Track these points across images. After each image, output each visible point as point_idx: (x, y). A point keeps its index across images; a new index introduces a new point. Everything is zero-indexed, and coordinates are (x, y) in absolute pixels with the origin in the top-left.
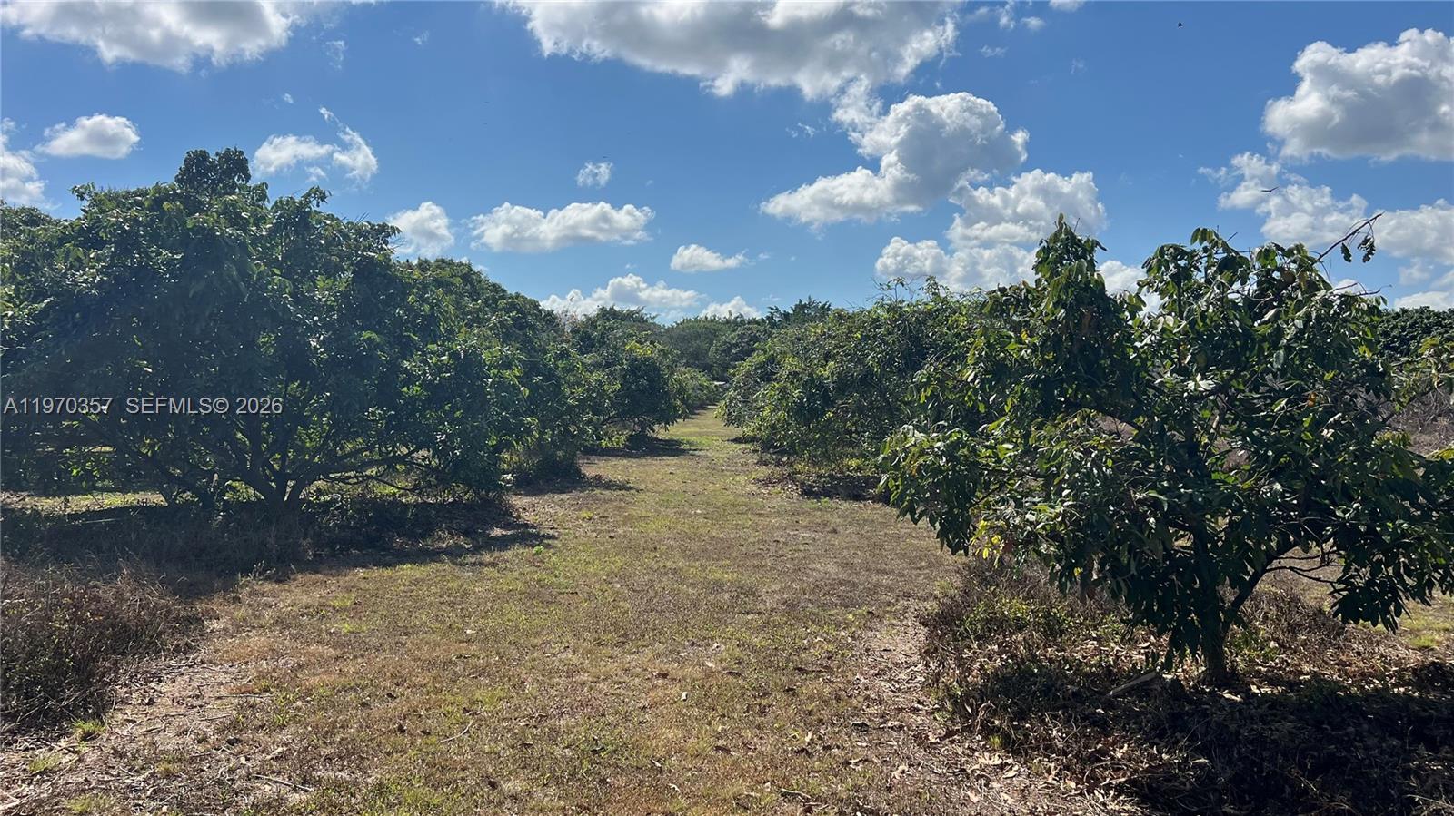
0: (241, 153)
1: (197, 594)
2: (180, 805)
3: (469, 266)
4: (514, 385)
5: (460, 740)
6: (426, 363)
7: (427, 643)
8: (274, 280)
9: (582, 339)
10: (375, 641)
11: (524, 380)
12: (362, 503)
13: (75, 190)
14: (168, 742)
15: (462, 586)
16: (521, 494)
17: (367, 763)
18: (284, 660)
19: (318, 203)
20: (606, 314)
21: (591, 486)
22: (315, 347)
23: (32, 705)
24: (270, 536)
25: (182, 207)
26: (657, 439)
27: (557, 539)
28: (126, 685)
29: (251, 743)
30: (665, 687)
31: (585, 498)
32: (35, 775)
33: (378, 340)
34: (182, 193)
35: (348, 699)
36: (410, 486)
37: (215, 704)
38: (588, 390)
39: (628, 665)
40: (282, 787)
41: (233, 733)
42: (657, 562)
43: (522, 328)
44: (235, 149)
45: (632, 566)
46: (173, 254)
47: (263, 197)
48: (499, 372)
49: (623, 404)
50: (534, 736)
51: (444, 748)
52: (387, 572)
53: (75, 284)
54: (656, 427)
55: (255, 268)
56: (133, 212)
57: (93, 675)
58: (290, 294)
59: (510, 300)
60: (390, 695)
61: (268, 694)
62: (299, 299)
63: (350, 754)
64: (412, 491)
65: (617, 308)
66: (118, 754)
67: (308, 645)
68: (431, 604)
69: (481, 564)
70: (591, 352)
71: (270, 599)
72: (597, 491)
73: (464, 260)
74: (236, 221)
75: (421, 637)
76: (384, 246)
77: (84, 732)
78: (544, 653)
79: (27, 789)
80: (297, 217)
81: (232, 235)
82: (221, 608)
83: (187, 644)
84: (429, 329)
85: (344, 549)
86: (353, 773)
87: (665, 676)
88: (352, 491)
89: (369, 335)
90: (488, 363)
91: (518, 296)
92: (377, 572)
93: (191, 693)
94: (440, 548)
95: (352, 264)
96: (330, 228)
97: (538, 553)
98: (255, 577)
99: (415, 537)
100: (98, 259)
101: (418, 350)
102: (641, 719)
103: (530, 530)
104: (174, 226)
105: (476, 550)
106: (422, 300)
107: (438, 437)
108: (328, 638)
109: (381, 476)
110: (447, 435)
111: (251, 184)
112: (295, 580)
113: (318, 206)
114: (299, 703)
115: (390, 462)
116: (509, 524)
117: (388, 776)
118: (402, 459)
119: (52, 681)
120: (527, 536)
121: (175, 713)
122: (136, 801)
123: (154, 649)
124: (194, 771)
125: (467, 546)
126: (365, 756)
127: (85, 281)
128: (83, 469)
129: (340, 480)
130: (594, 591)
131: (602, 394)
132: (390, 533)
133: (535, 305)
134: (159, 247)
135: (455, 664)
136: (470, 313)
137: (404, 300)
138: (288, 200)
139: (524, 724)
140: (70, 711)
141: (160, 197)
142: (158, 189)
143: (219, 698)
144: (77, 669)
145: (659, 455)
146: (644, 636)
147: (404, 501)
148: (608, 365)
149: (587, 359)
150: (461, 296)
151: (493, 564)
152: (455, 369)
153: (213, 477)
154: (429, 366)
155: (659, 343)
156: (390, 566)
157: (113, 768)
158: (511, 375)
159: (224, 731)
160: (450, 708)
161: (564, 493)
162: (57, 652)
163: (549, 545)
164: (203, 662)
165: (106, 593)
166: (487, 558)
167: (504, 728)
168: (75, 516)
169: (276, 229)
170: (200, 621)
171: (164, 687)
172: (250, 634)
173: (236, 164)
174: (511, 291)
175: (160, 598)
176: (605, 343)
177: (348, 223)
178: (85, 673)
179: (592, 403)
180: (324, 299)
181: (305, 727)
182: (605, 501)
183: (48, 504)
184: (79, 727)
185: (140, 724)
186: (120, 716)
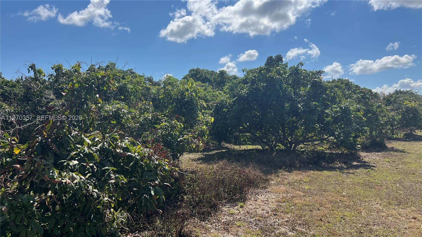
0: (281, 55)
1: (268, 173)
2: (261, 229)
3: (348, 80)
4: (361, 117)
5: (339, 227)
6: (332, 111)
7: (331, 195)
8: (289, 89)
9: (387, 101)
10: (315, 193)
11: (364, 115)
12: (313, 152)
13: (242, 70)
14: (260, 212)
15: (342, 179)
16: (364, 152)
17: (310, 228)
18: (289, 194)
19: (301, 66)
20: (397, 92)
21: (389, 150)
22: (300, 107)
23: (230, 197)
24: (287, 159)
25: (266, 72)
26: (417, 135)
27: (376, 167)
28: (251, 195)
29: (279, 216)
30: (415, 222)
31: (387, 154)
32: (230, 214)
33: (317, 104)
34: (266, 68)
35: (306, 208)
36: (328, 147)
37: (271, 203)
38: (388, 118)
39: (400, 213)
40: (287, 230)
41: (275, 212)
42: (415, 178)
43: (365, 98)
44: (279, 54)
45: (404, 179)
46: (264, 84)
47: (287, 66)
48: (356, 113)
49: (403, 123)
50: (364, 230)
51: (334, 228)
52: (320, 173)
53: (242, 93)
54: (417, 131)
55: (284, 86)
56: (255, 74)
57: (243, 191)
58: (293, 93)
59: (361, 90)
60: (318, 209)
61: (285, 203)
62: (296, 94)
63: (306, 224)
64: (328, 149)
65: (402, 90)
66: (248, 213)
67: (296, 191)
68: (332, 184)
69: (349, 173)
70: (390, 105)
71: (287, 177)
72: (392, 152)
73: (347, 79)
74: (279, 74)
75: (329, 193)
76: (320, 77)
77: (241, 205)
78: (369, 204)
79: (228, 218)
80: (296, 72)
81: (278, 77)
82: (274, 178)
83: (265, 186)
84: (333, 100)
85: (307, 165)
86: (306, 230)
87: (415, 219)
88: (310, 148)
89: (315, 103)
90: (352, 110)
91: (364, 88)
92: (316, 172)
93: (266, 200)
94: (336, 167)
95: (310, 83)
96: (304, 73)
97: (369, 171)
98: (283, 170)
99: (328, 163)
100: (247, 87)
101: (330, 107)
102: (404, 232)
103: (366, 164)
104: (264, 77)
105: (348, 168)
106: (331, 92)
107: (336, 133)
108: (302, 190)
109: (319, 144)
110: (339, 132)
111: (283, 63)
112: (294, 172)
113: (301, 67)
114: (293, 207)
115: (322, 140)
116: (359, 161)
117: (316, 233)
118: (325, 139)
119: (234, 192)
120: (365, 165)
121: (261, 204)
122: (251, 226)
123: (257, 187)
124: (265, 221)
125: (345, 167)
126: (310, 225)
127: (244, 92)
128: (244, 139)
129: (307, 145)
130: (389, 186)
131: (394, 120)
132: (321, 161)
133: (370, 91)
134: (261, 82)
135: (339, 203)
136: (347, 95)
137: (326, 92)
138: (293, 67)
139: (361, 225)
140: (238, 200)
141: (261, 69)
142: (260, 67)
143: (272, 202)
144: (240, 189)
145: (418, 141)
146: (407, 203)
147: (326, 152)
148: (397, 110)
149: (388, 108)
150: (344, 90)
151: (353, 173)
152: (341, 112)
153: (273, 142)
154: (334, 112)
155: (418, 101)
156: (321, 171)
157: (247, 216)
158: (360, 114)
159: (273, 211)
160: (336, 216)
161: (379, 152)
162: (235, 185)
163: (373, 169)
164: (269, 192)
165: (247, 171)
166: (351, 171)
167: (354, 226)
168: (242, 151)
169: (290, 75)
170: (268, 181)
171: (259, 197)
172: (281, 186)
173: (279, 58)
174: (362, 87)
175: (259, 173)
176: (396, 102)
177: (310, 71)
178: (241, 190)
179: (390, 122)
180: (302, 93)
181: (294, 214)
182: (394, 156)
183: (237, 147)
184: (240, 204)
185: (253, 206)
186: (249, 203)
